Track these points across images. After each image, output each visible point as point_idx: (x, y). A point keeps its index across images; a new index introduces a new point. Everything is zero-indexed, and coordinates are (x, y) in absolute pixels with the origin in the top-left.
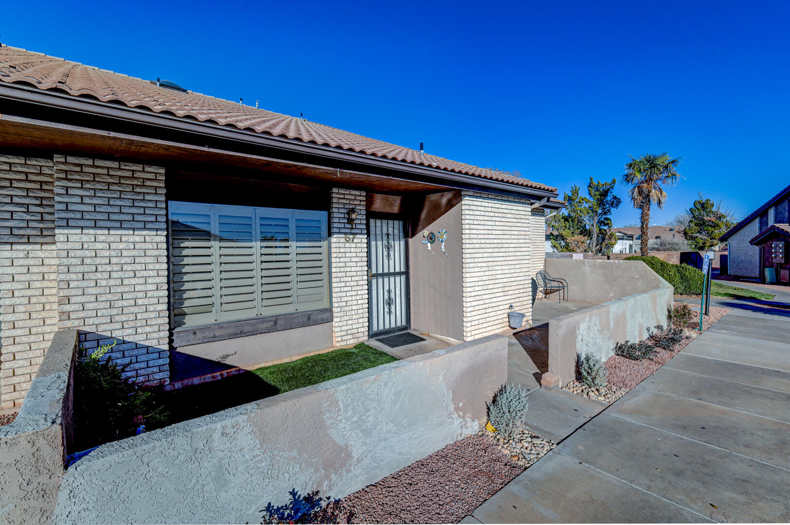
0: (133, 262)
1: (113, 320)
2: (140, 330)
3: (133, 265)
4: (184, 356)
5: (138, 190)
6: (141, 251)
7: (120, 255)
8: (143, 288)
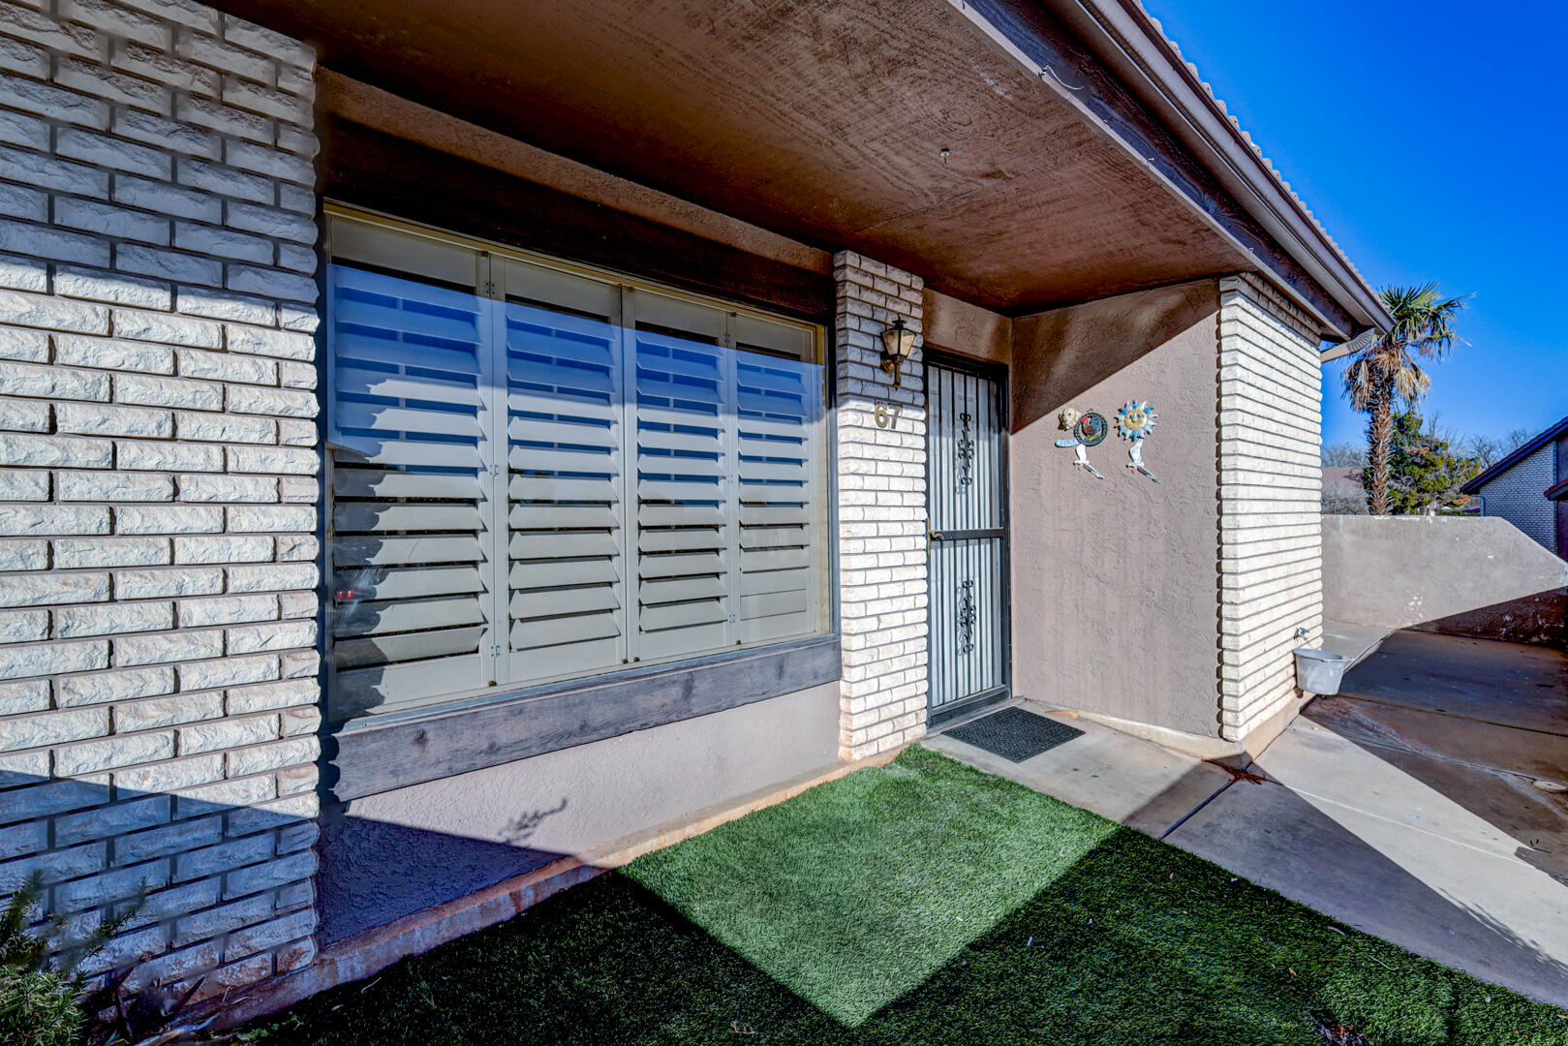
0: (167, 432)
1: (62, 699)
2: (192, 740)
3: (167, 446)
4: (375, 834)
5: (197, 115)
6: (205, 386)
7: (103, 393)
8: (213, 550)
